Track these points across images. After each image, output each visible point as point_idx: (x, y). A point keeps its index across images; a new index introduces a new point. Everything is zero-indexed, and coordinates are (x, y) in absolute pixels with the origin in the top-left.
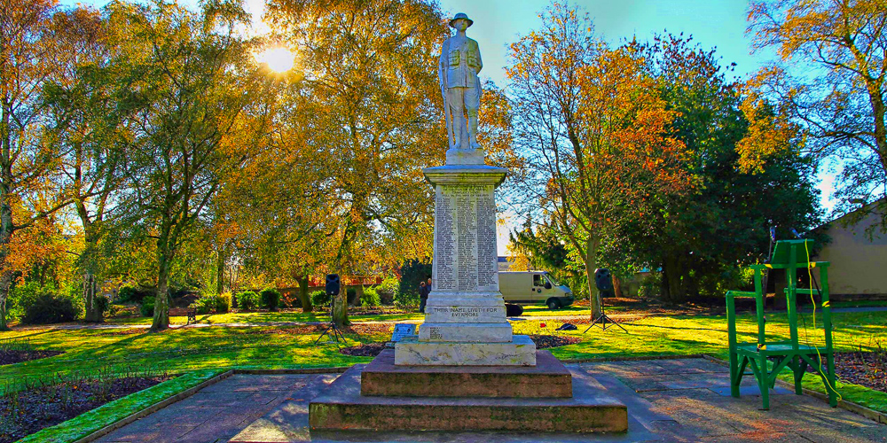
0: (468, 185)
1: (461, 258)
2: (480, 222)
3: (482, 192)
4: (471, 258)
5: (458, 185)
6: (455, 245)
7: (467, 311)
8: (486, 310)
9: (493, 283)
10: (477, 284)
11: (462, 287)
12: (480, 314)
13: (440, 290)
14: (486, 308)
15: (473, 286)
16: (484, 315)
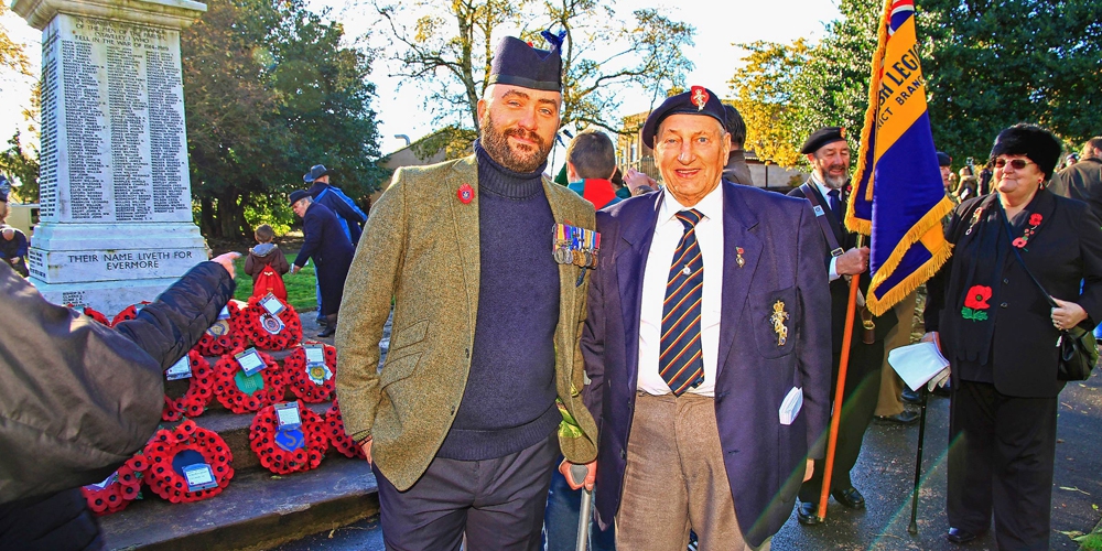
0: (127, 24)
1: (119, 162)
2: (153, 98)
3: (156, 42)
4: (138, 160)
5: (107, 20)
6: (105, 136)
7: (135, 259)
8: (172, 255)
9: (182, 207)
10: (152, 209)
11: (123, 214)
12: (162, 263)
13: (78, 220)
14: (172, 252)
15: (143, 212)
16: (170, 265)
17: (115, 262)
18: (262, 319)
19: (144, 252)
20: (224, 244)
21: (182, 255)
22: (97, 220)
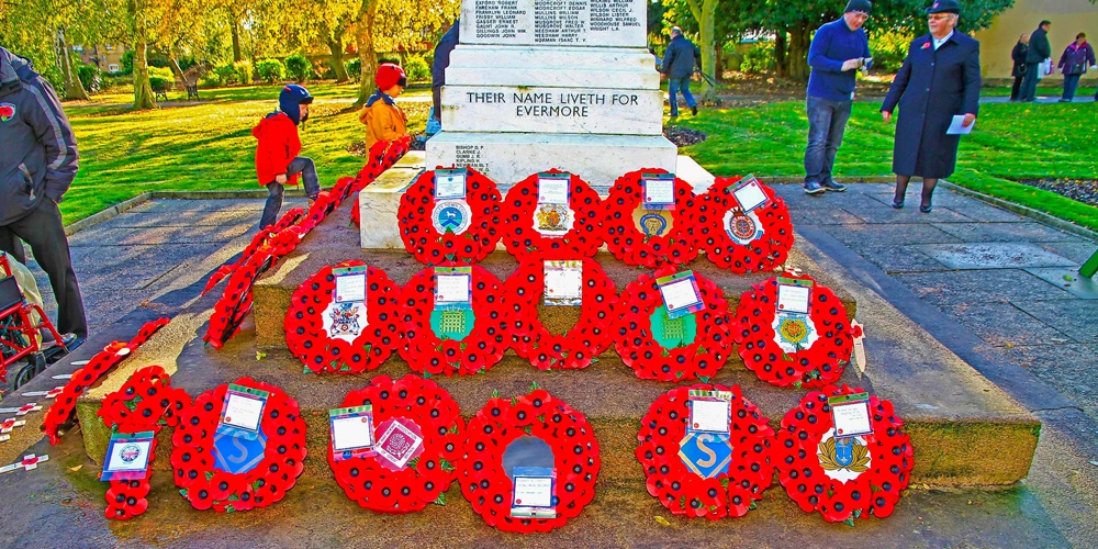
7: (555, 102)
8: (609, 98)
9: (631, 22)
10: (587, 25)
11: (546, 32)
12: (594, 111)
13: (484, 40)
14: (609, 95)
15: (574, 27)
16: (606, 114)
17: (529, 105)
18: (729, 215)
19: (569, 91)
20: (789, 85)
21: (624, 100)
22: (510, 40)
